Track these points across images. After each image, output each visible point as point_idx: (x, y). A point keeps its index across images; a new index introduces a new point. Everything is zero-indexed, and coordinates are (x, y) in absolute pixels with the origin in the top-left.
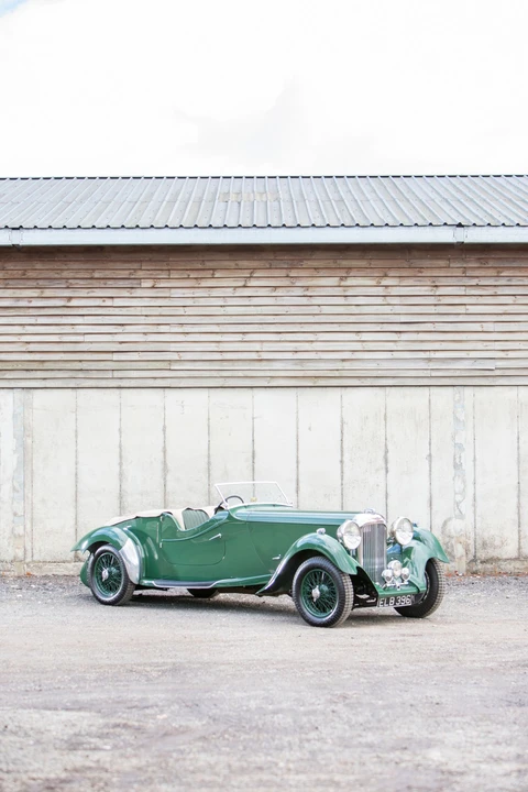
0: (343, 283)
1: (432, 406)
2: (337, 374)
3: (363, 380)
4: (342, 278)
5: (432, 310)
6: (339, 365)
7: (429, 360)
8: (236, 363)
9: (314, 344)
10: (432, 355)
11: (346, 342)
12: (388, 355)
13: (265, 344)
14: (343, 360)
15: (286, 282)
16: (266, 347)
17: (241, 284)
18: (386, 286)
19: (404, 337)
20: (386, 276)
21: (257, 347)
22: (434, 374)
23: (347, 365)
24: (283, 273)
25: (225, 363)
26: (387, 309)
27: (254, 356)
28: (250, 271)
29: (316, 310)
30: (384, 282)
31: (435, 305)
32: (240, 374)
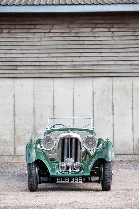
0: (93, 31)
1: (133, 86)
2: (91, 71)
3: (102, 74)
4: (93, 28)
5: (134, 42)
6: (91, 68)
7: (132, 65)
8: (46, 67)
9: (81, 58)
10: (133, 62)
11: (95, 57)
12: (114, 63)
13: (58, 58)
14: (93, 65)
15: (68, 30)
16: (59, 59)
17: (48, 31)
18: (113, 32)
19: (121, 54)
20: (113, 27)
21: (55, 59)
22: (134, 71)
23: (95, 67)
24: (66, 26)
25: (41, 67)
26: (113, 42)
27: (54, 63)
28: (52, 25)
29: (81, 43)
30: (112, 30)
31: (135, 40)
32: (48, 71)
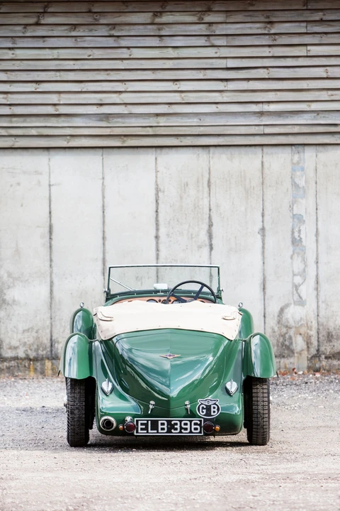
0: (158, 20)
1: (266, 171)
2: (150, 131)
3: (182, 138)
4: (156, 14)
5: (266, 52)
6: (152, 122)
7: (261, 113)
8: (28, 119)
9: (123, 95)
10: (266, 108)
11: (160, 93)
12: (213, 108)
13: (62, 95)
14: (157, 115)
15: (89, 19)
16: (65, 99)
17: (32, 21)
18: (210, 24)
19: (232, 86)
20: (209, 10)
21: (54, 99)
22: (268, 130)
23: (163, 121)
24: (84, 7)
25: (14, 119)
26: (210, 52)
27: (50, 110)
28: (43, 5)
29: (124, 53)
30: (208, 19)
31: (270, 46)
32: (34, 132)
